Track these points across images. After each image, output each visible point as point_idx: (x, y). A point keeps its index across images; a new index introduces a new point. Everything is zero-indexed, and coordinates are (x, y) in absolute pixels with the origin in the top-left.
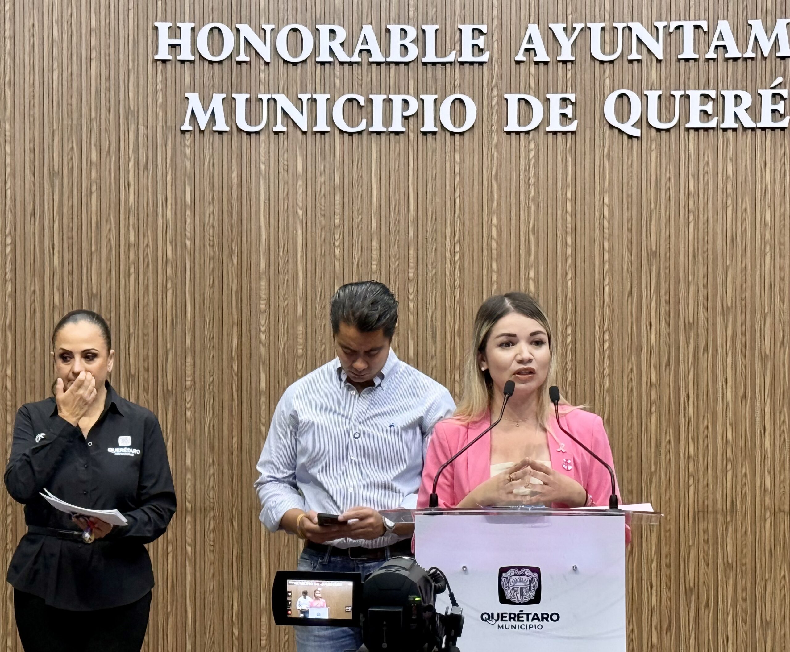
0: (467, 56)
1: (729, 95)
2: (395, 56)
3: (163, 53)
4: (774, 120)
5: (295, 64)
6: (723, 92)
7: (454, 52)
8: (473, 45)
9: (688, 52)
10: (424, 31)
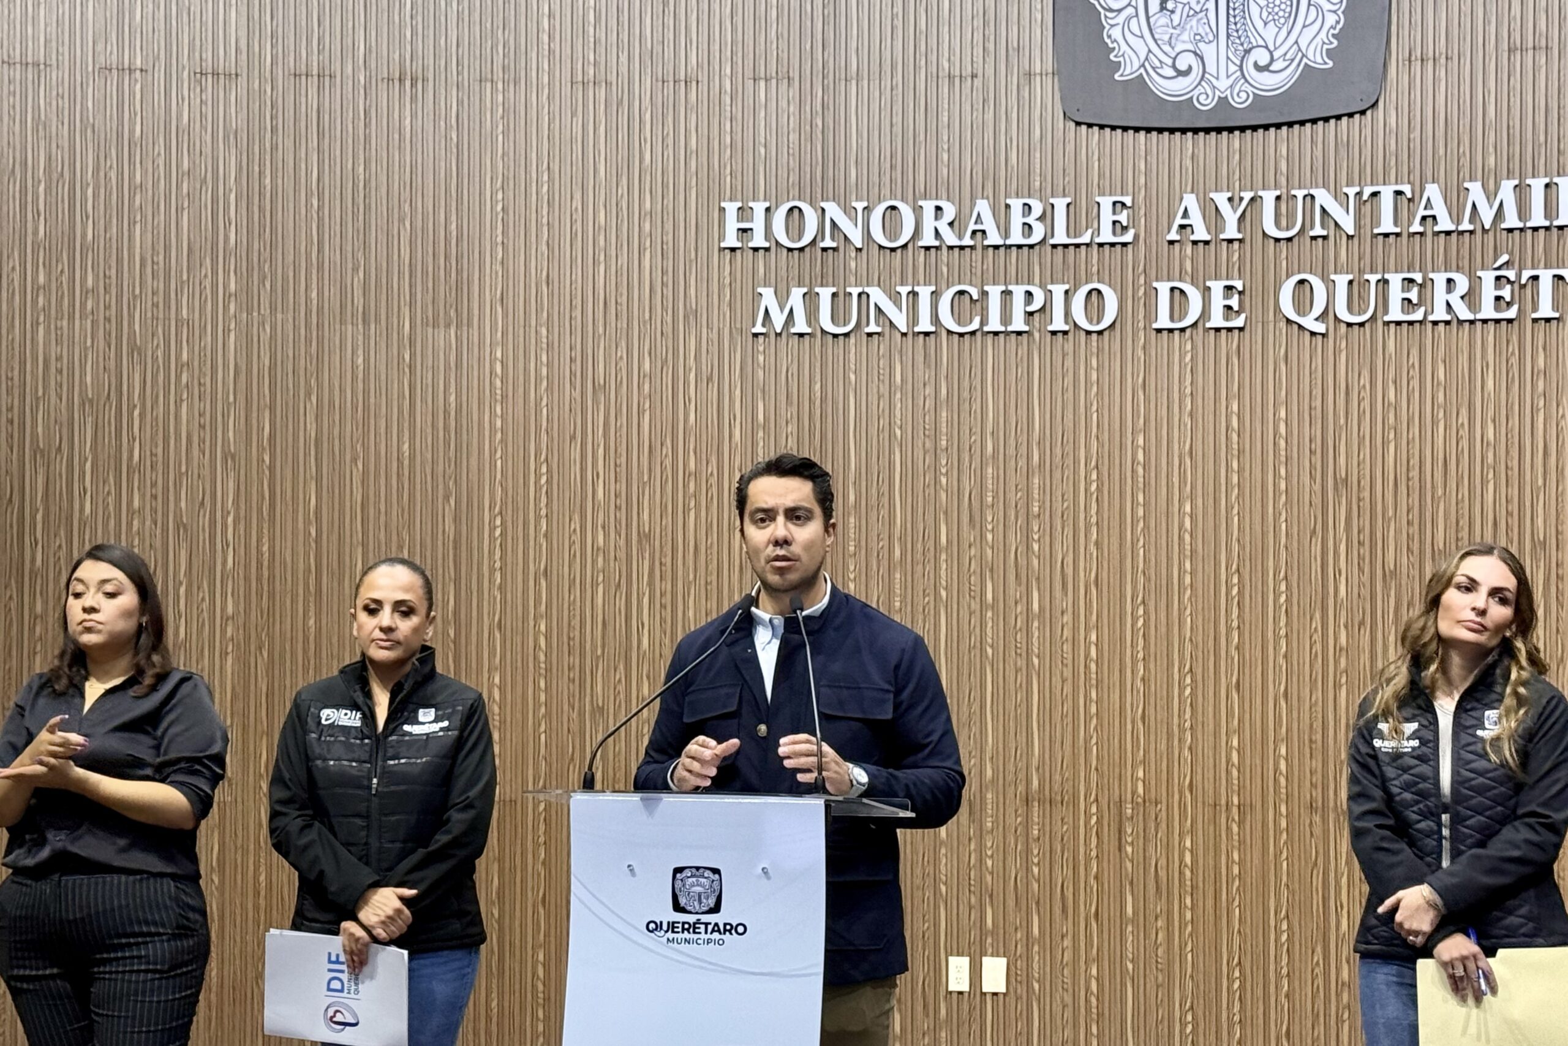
0: (1106, 236)
1: (1440, 279)
2: (1016, 238)
3: (731, 240)
4: (1497, 309)
5: (893, 250)
6: (1431, 275)
7: (1090, 231)
8: (1114, 222)
9: (1387, 225)
10: (1053, 206)
